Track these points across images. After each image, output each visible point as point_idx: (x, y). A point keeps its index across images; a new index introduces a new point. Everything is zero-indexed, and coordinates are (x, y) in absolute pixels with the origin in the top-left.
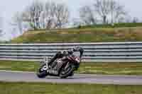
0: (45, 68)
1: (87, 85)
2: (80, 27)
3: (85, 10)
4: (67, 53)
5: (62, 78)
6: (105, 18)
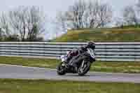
1: (130, 84)
3: (128, 10)
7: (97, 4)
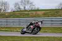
0: (25, 30)
2: (14, 12)
4: (35, 23)
5: (33, 34)
6: (25, 7)
7: (2, 2)
